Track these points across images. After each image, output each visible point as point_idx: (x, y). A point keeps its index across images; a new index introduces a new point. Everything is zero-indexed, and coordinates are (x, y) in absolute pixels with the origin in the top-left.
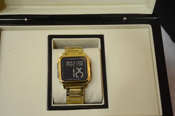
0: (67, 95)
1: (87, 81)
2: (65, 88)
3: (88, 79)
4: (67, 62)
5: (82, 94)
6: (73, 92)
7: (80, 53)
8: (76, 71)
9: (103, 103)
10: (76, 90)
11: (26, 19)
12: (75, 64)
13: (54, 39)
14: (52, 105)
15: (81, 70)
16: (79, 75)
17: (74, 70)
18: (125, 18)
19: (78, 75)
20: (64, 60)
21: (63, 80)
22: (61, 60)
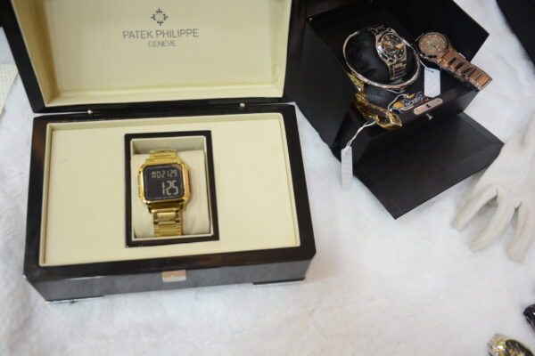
0: (155, 223)
1: (183, 200)
2: (150, 212)
3: (185, 198)
4: (153, 173)
5: (177, 220)
6: (162, 217)
7: (173, 158)
8: (167, 185)
9: (212, 233)
10: (168, 214)
11: (89, 112)
12: (166, 175)
13: (133, 140)
14: (133, 239)
15: (175, 184)
16: (172, 191)
17: (163, 184)
18: (242, 105)
19: (170, 191)
20: (148, 170)
21: (147, 199)
22: (144, 170)
